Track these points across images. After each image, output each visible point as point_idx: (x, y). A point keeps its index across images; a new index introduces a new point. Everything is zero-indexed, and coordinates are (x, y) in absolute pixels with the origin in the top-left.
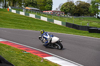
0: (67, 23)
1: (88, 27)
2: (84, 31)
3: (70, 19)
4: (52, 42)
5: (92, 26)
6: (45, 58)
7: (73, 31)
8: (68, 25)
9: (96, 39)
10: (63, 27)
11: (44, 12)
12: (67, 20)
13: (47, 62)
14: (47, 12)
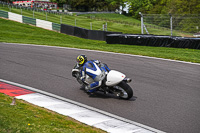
0: (62, 25)
1: (105, 33)
2: (97, 42)
3: (69, 17)
4: (107, 83)
5: (112, 30)
6: (18, 97)
7: (75, 42)
8: (65, 29)
9: (119, 56)
10: (55, 34)
11: (16, 3)
12: (63, 20)
13: (24, 105)
14: (20, 3)
